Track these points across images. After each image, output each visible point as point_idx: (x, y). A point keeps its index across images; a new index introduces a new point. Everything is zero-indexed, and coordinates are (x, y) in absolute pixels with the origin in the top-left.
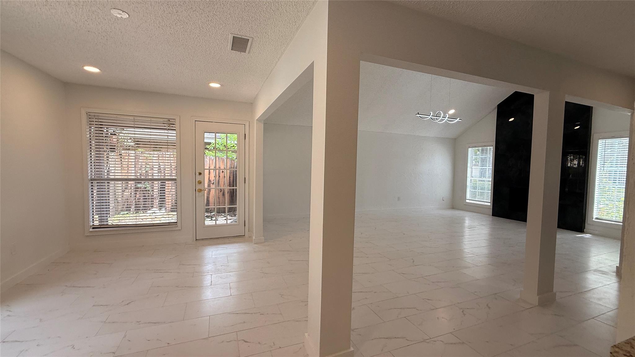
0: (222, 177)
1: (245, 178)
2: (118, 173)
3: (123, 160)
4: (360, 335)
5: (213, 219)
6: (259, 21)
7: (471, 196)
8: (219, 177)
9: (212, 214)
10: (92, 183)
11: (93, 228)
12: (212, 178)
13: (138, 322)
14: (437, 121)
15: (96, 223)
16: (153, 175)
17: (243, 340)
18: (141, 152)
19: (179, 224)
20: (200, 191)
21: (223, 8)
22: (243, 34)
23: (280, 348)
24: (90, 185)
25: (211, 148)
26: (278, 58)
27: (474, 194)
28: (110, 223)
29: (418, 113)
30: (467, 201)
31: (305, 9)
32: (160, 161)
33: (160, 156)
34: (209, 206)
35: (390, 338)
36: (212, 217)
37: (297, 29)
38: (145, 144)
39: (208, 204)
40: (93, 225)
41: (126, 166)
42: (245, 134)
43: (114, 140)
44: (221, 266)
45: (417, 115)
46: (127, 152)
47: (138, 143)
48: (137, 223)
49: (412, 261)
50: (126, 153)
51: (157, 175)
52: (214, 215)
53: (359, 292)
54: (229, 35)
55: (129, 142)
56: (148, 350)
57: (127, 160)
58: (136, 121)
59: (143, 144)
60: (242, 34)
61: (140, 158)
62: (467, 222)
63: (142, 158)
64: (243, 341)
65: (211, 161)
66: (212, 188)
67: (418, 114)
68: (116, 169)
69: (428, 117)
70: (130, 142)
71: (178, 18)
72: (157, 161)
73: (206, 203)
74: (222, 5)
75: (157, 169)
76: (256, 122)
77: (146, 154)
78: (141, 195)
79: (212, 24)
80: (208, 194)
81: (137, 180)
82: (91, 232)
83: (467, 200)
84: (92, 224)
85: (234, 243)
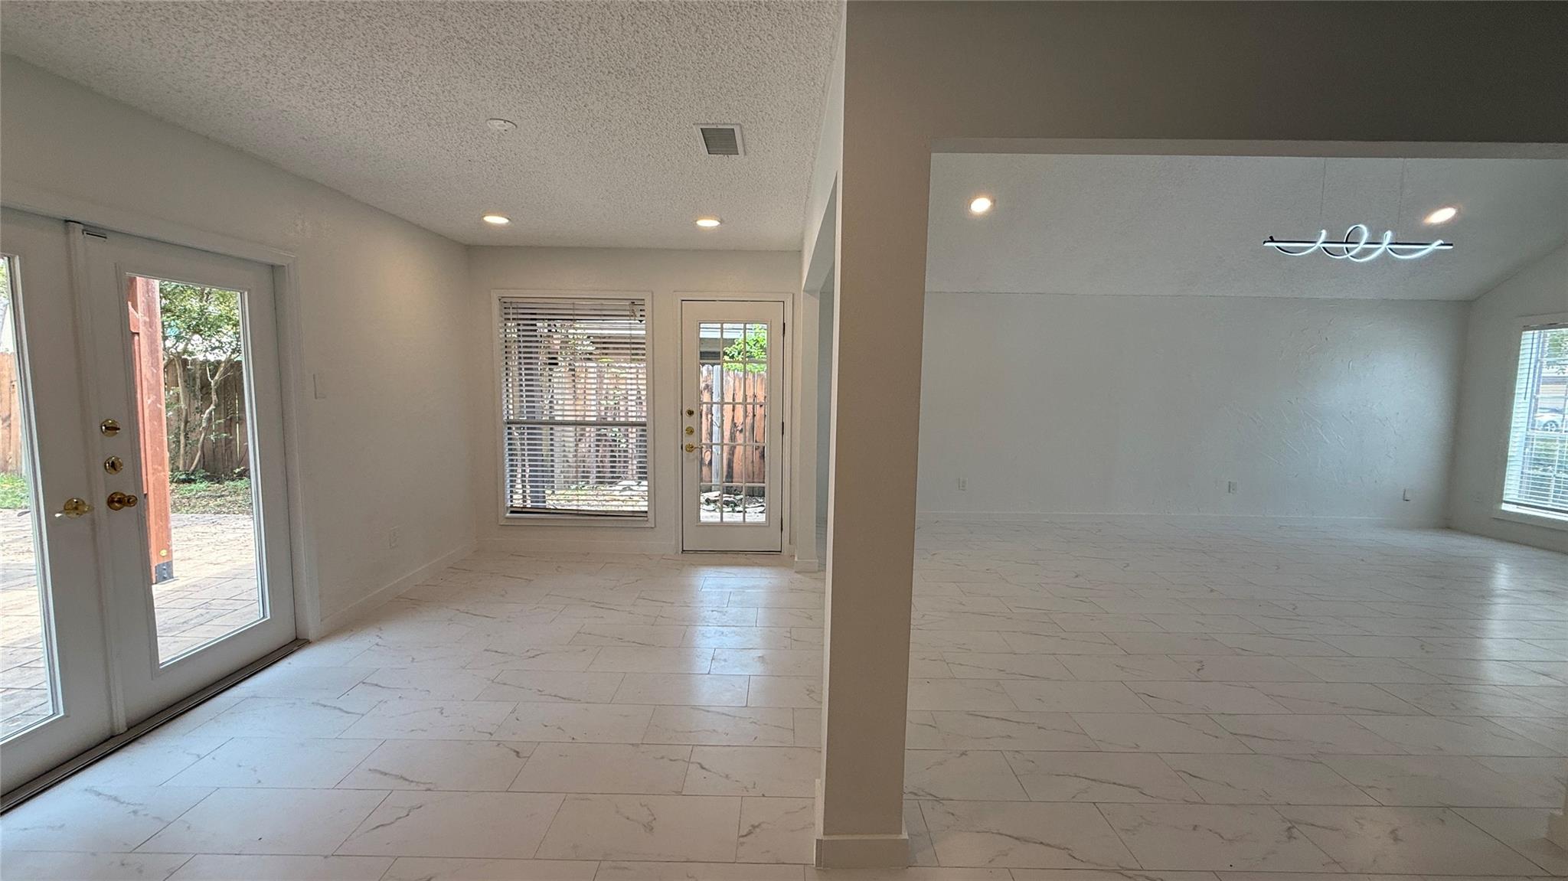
0: (760, 417)
1: (783, 423)
2: (568, 410)
3: (576, 381)
4: (953, 814)
5: (737, 509)
6: (738, 91)
7: (1527, 493)
8: (754, 416)
9: (738, 497)
10: (509, 428)
11: (512, 512)
12: (739, 420)
13: (539, 691)
14: (1348, 256)
15: (518, 502)
16: (626, 416)
17: (699, 764)
18: (606, 364)
19: (650, 515)
20: (691, 448)
21: (659, 83)
22: (720, 119)
23: (763, 796)
24: (506, 431)
25: (733, 353)
26: (811, 155)
27: (1539, 486)
28: (550, 504)
29: (1271, 237)
30: (1505, 507)
31: (820, 51)
32: (639, 382)
33: (640, 371)
34: (732, 482)
35: (1026, 841)
36: (736, 505)
37: (823, 91)
38: (617, 349)
39: (730, 476)
40: (512, 506)
41: (582, 391)
42: (784, 324)
43: (555, 342)
44: (712, 611)
45: (1266, 244)
46: (584, 365)
47: (605, 345)
48: (580, 508)
49: (1198, 666)
50: (582, 366)
51: (634, 409)
52: (741, 499)
53: (997, 718)
54: (692, 128)
55: (584, 346)
56: (539, 743)
57: (583, 381)
58: (577, 307)
59: (614, 348)
60: (714, 121)
61: (606, 376)
62: (1503, 578)
63: (609, 376)
64: (699, 766)
65: (737, 380)
66: (738, 445)
67: (1272, 240)
68: (566, 402)
69: (1312, 247)
70: (588, 345)
71: (591, 114)
72: (634, 381)
73: (725, 474)
74: (656, 78)
75: (634, 398)
76: (804, 295)
77: (615, 367)
78: (607, 454)
79: (653, 114)
80: (730, 454)
81: (602, 423)
82: (508, 518)
83: (1504, 504)
84: (509, 504)
85: (754, 566)
